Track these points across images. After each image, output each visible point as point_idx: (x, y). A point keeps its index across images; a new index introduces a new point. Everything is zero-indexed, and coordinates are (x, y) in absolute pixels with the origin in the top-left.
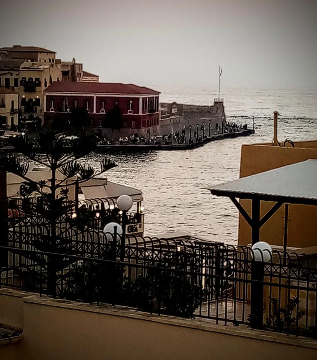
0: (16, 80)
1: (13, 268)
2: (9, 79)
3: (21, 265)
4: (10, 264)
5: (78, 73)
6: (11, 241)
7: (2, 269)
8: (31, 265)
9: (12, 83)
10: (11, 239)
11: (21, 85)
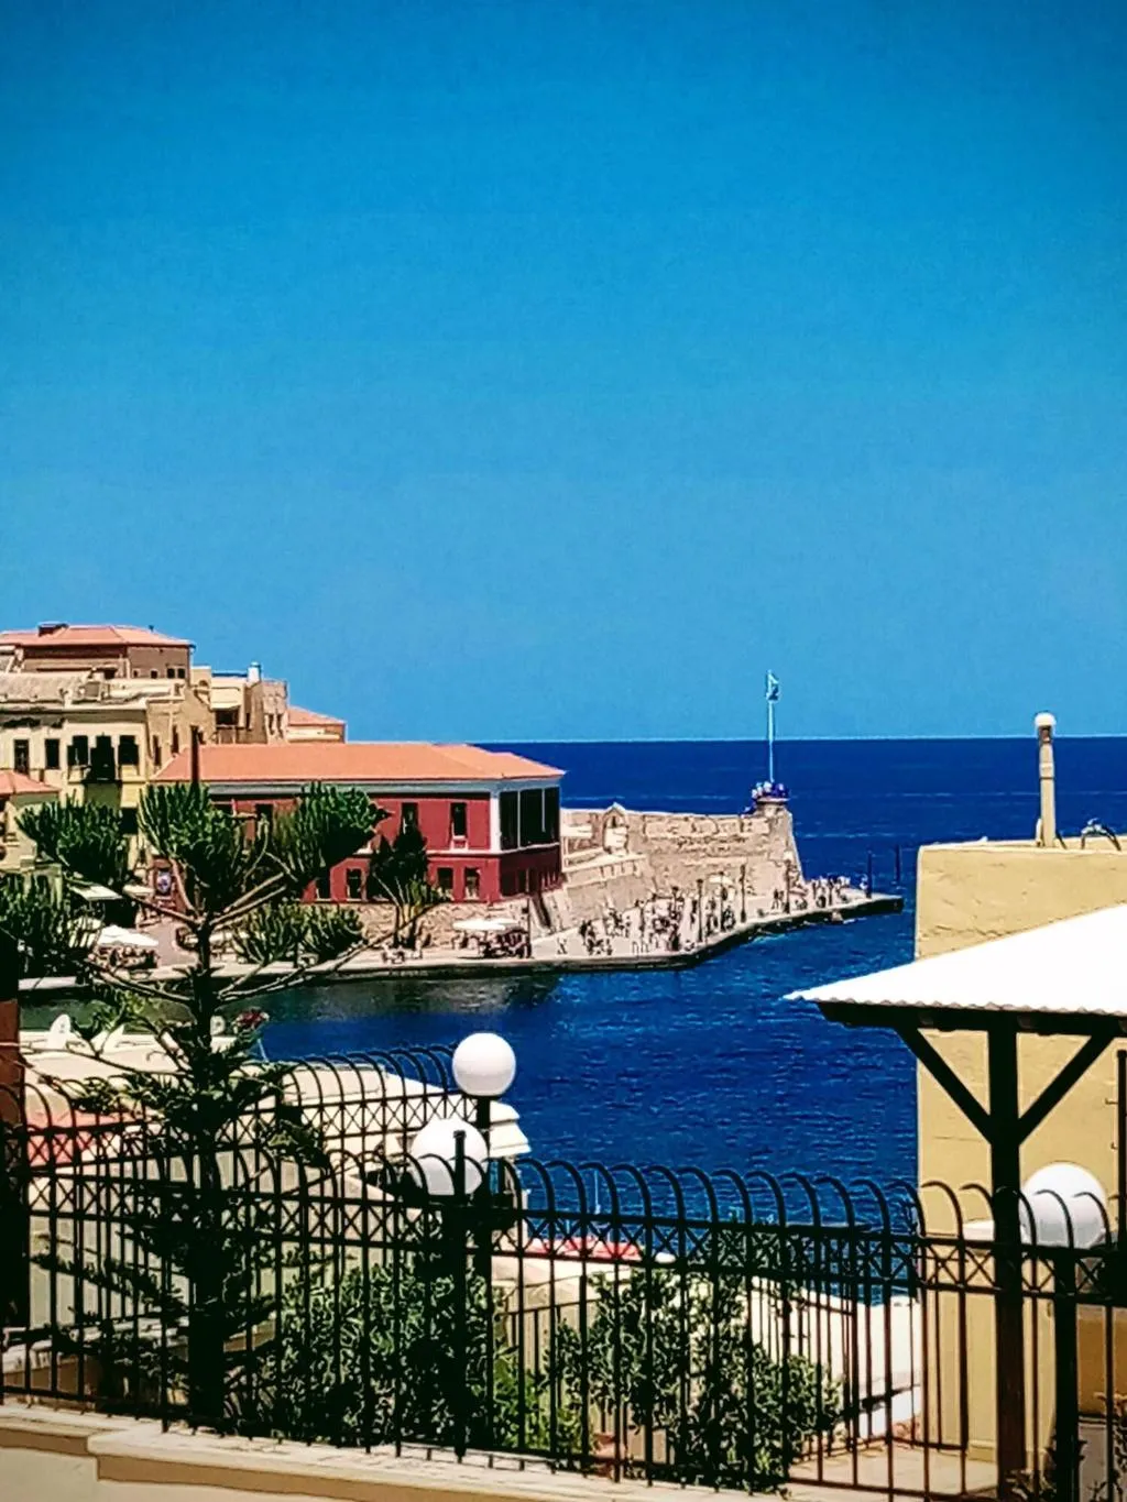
0: (52, 747)
1: (52, 1330)
2: (25, 743)
3: (83, 1320)
4: (39, 1318)
5: (271, 717)
6: (40, 1213)
7: (7, 1337)
8: (124, 1318)
9: (37, 761)
10: (41, 1206)
11: (71, 763)
